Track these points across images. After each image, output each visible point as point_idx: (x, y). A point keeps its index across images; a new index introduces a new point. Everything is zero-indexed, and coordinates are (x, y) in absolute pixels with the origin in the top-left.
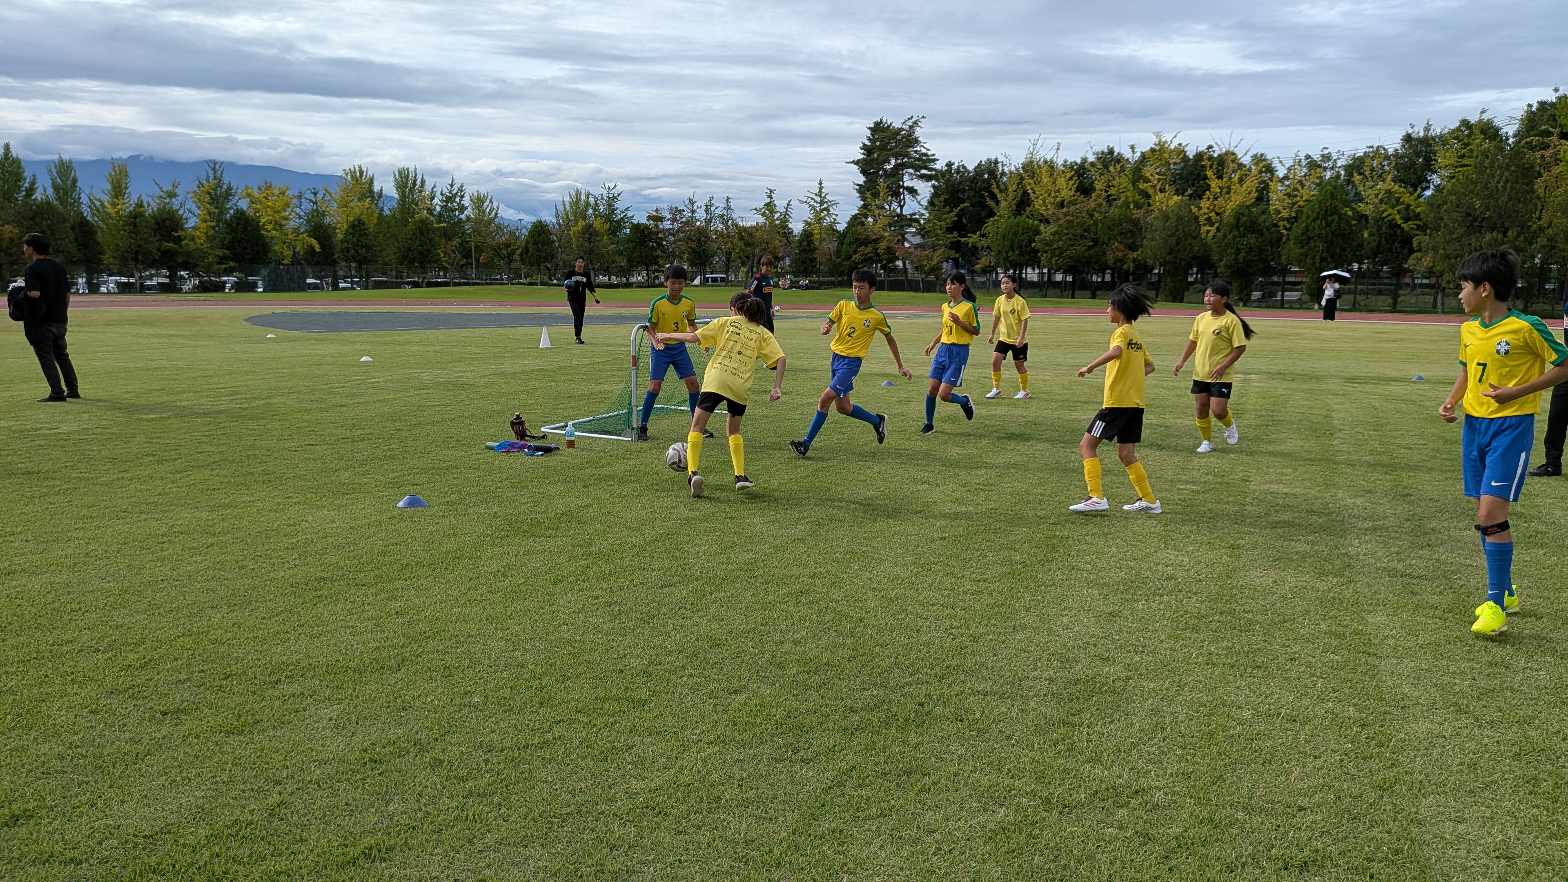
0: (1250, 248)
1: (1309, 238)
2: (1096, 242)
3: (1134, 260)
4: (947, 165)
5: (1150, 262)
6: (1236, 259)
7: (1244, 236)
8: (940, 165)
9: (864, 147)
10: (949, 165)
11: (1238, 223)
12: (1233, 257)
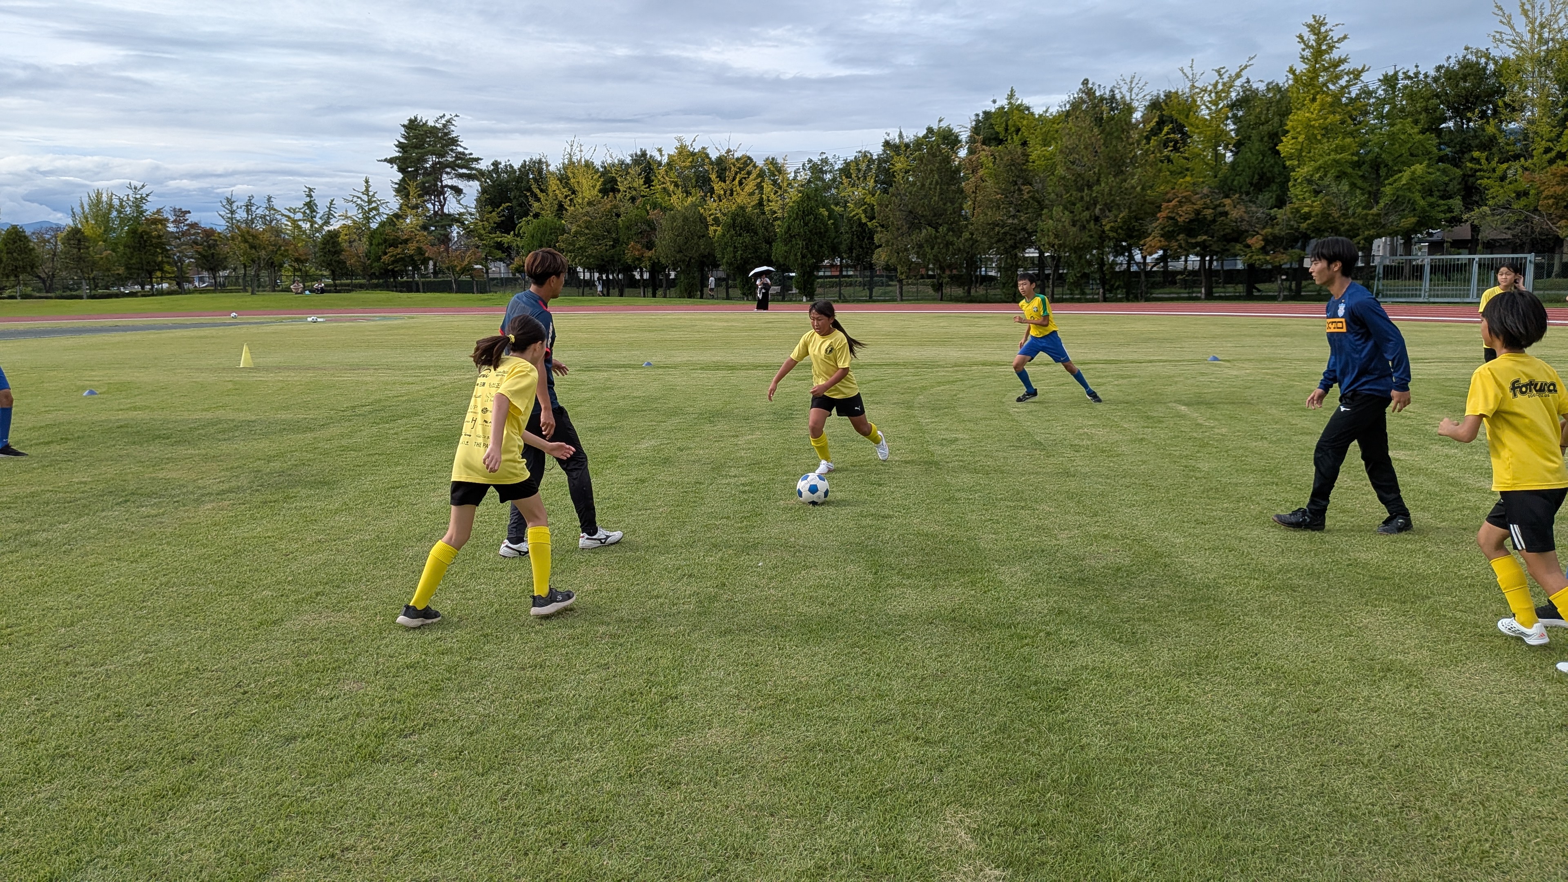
0: (746, 246)
1: (791, 237)
2: (616, 241)
3: (650, 258)
4: (493, 164)
5: (663, 261)
6: (734, 257)
7: (740, 235)
8: (485, 165)
9: (400, 145)
10: (496, 164)
11: (734, 223)
12: (732, 255)
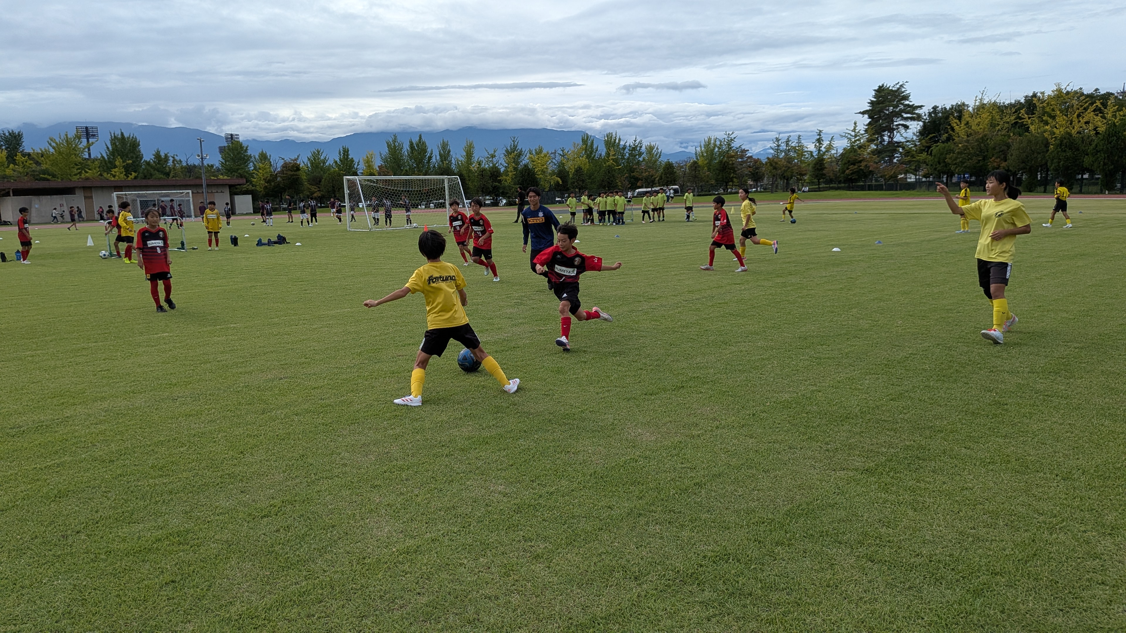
2: (985, 157)
4: (932, 108)
8: (925, 110)
9: (871, 103)
10: (935, 108)
11: (1061, 143)
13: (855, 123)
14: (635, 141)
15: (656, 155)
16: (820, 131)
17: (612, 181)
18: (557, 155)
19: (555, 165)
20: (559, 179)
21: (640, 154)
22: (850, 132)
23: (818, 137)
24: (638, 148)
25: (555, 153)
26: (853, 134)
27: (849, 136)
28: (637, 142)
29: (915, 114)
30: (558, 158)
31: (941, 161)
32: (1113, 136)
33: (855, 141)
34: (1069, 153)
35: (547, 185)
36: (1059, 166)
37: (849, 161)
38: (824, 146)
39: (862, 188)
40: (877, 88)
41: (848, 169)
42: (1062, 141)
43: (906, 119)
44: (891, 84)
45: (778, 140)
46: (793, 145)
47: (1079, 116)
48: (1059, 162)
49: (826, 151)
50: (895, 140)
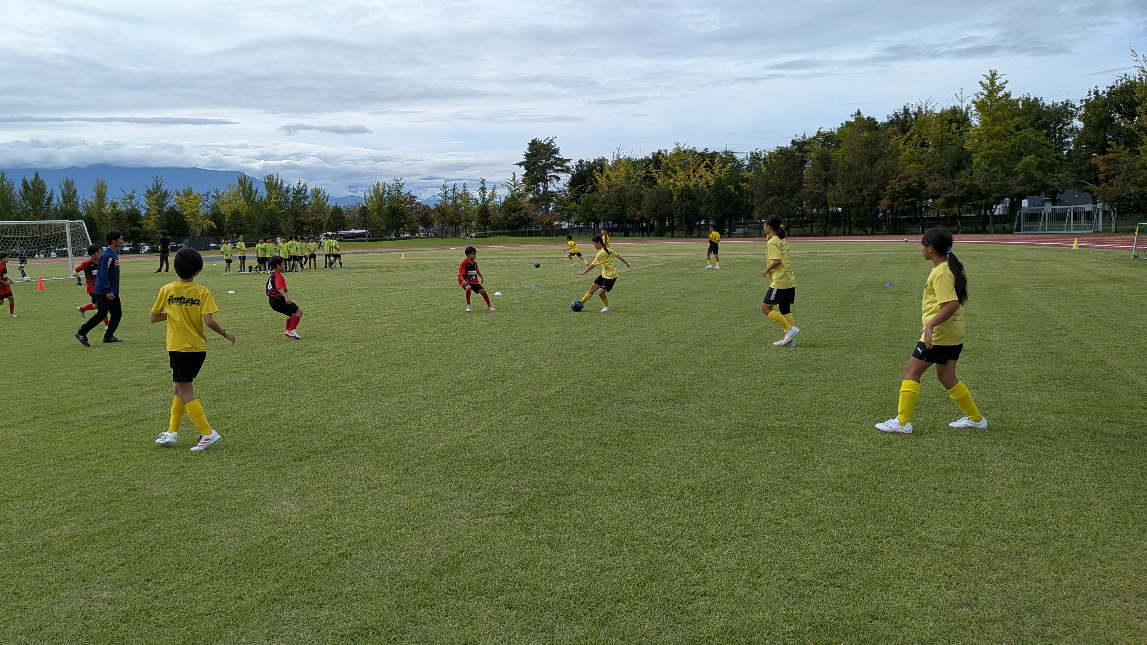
2: (623, 206)
3: (639, 215)
8: (573, 164)
9: (527, 155)
10: (581, 162)
11: (682, 195)
13: (514, 174)
14: (299, 184)
15: (323, 200)
16: (483, 180)
17: (275, 225)
18: (210, 196)
19: (208, 207)
20: (213, 223)
21: (306, 198)
22: (510, 182)
23: (482, 185)
24: (303, 192)
25: (207, 195)
26: (513, 183)
27: (509, 186)
28: (302, 185)
29: (564, 166)
30: (212, 200)
31: (589, 209)
32: (720, 189)
33: (515, 190)
34: (688, 203)
35: (199, 230)
36: (681, 213)
37: (510, 209)
38: (487, 195)
39: (524, 234)
40: (530, 142)
41: (510, 216)
42: (682, 193)
43: (557, 171)
44: (542, 138)
45: (445, 187)
46: (459, 192)
47: (694, 171)
48: (682, 211)
49: (490, 199)
50: (549, 190)
